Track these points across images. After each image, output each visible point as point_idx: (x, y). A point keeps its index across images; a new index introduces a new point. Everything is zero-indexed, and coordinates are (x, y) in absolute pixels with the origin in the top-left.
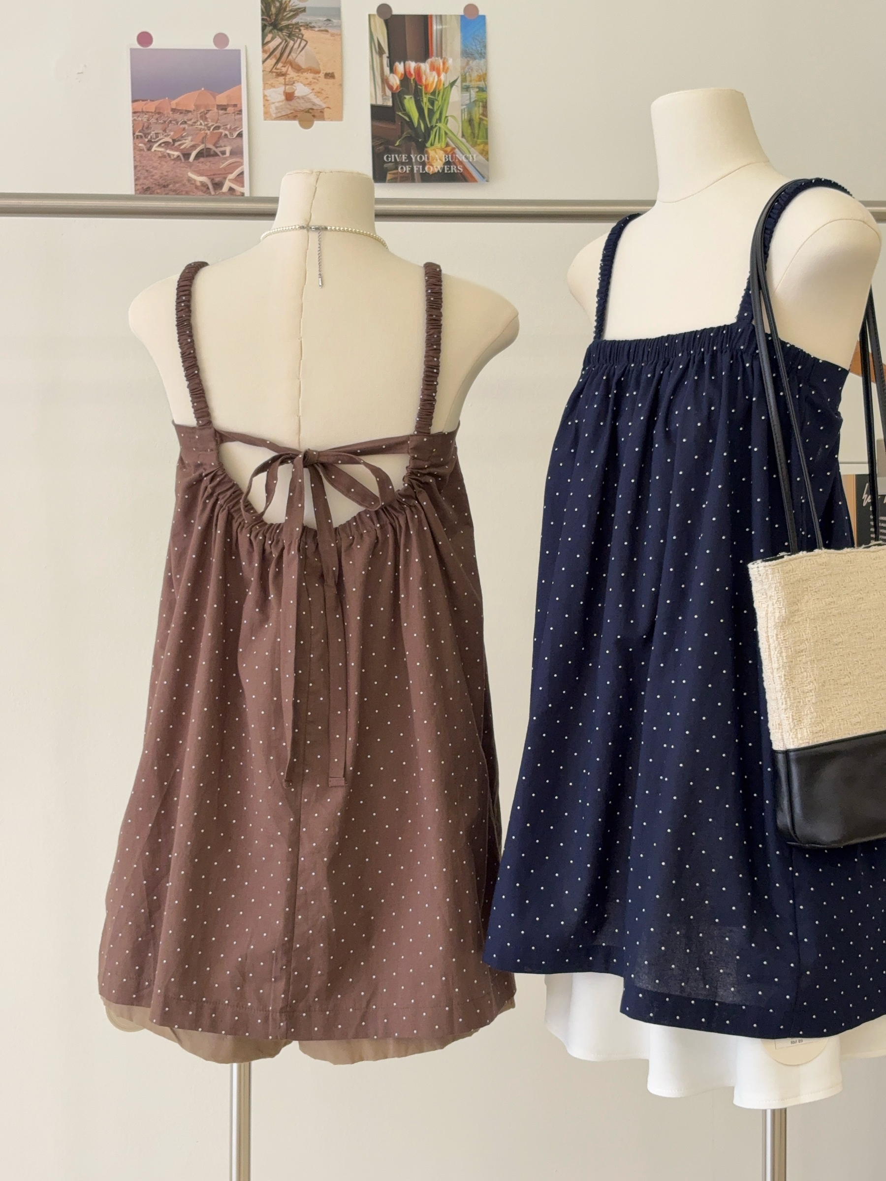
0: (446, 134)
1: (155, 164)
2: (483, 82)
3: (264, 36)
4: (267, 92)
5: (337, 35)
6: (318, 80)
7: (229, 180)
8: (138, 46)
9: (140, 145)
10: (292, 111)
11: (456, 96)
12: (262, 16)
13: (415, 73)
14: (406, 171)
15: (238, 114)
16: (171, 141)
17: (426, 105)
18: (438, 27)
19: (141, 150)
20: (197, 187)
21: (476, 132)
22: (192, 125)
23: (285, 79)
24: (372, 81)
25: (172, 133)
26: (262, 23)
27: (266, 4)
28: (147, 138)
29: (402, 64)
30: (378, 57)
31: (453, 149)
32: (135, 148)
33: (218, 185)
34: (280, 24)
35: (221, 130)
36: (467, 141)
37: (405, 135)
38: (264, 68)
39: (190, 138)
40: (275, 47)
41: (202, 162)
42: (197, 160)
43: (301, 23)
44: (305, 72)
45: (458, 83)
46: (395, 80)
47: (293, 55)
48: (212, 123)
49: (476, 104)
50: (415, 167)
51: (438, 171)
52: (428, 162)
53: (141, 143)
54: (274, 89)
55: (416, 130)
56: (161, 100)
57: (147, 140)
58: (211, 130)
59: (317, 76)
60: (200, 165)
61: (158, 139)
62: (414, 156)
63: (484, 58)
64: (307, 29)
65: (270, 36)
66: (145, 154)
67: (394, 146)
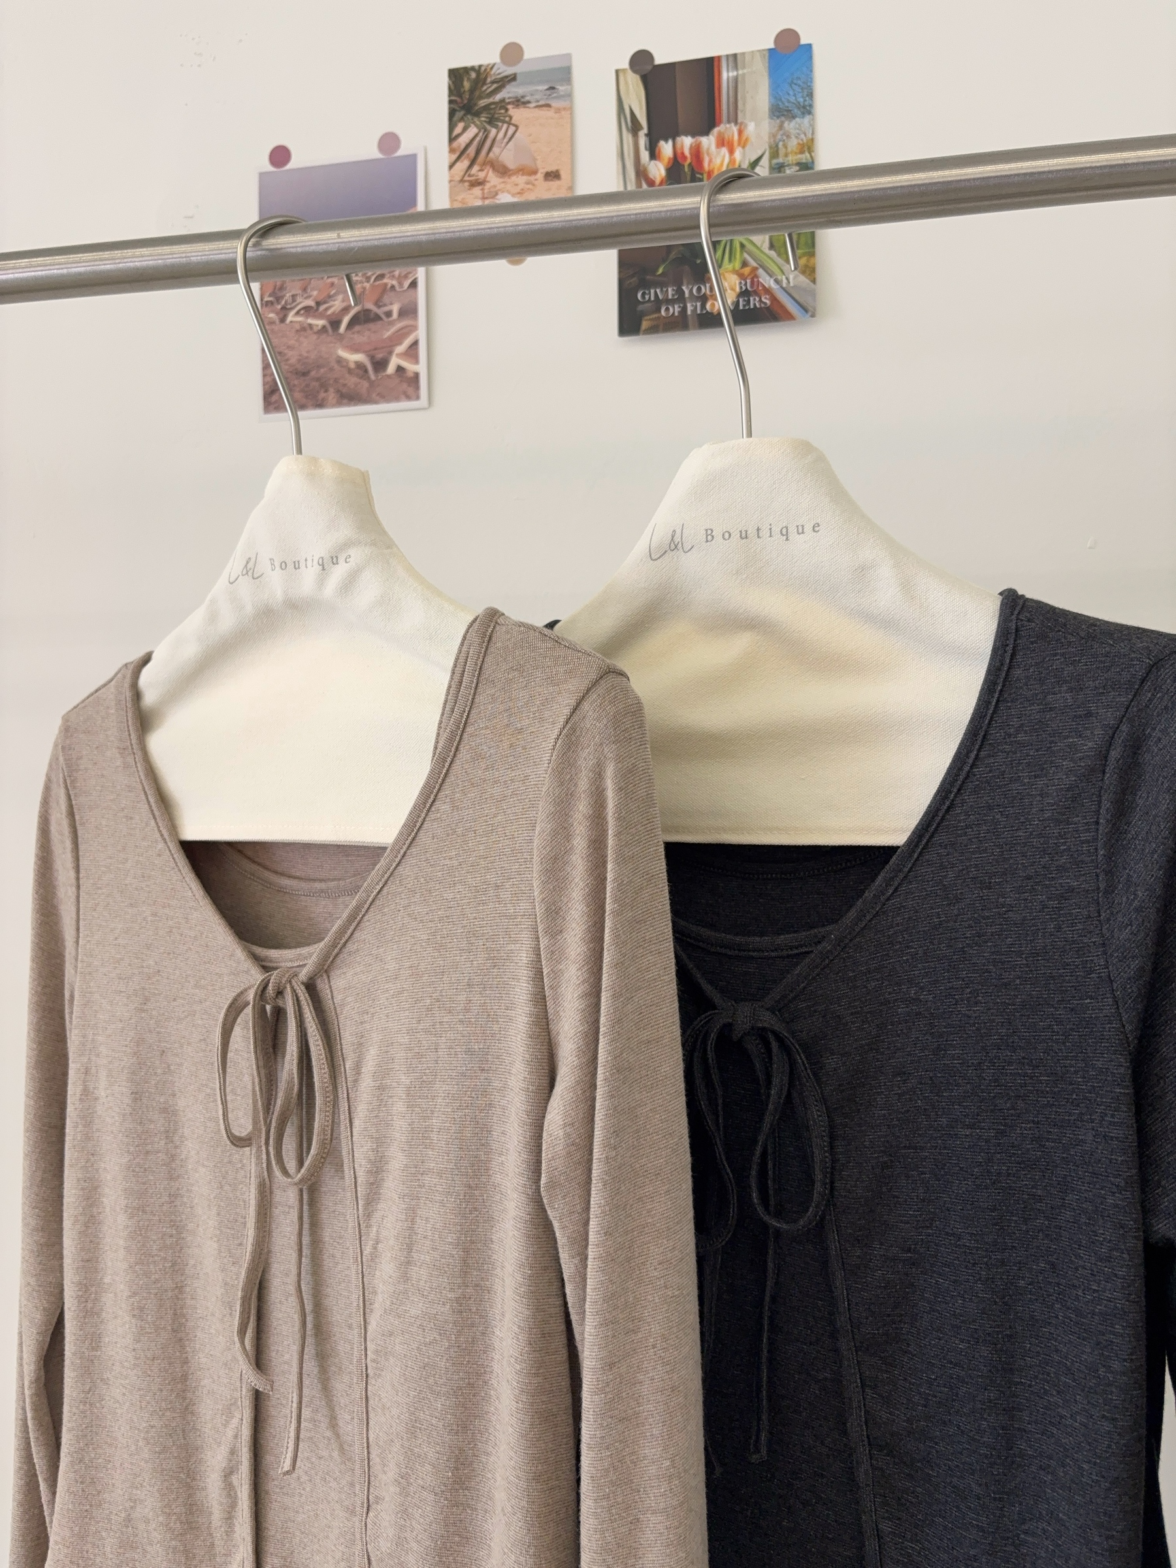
0: (742, 246)
1: (292, 342)
2: (808, 155)
3: (451, 128)
5: (565, 109)
6: (534, 185)
7: (397, 355)
8: (271, 169)
9: (272, 315)
12: (449, 96)
13: (691, 154)
14: (674, 314)
16: (313, 304)
18: (731, 74)
19: (271, 323)
20: (350, 371)
23: (483, 189)
24: (621, 177)
25: (315, 293)
26: (450, 108)
27: (455, 76)
29: (670, 142)
30: (630, 136)
31: (755, 269)
33: (380, 365)
34: (476, 104)
35: (385, 281)
36: (779, 255)
37: (673, 256)
38: (451, 177)
39: (340, 297)
40: (468, 141)
41: (358, 332)
42: (350, 329)
43: (509, 98)
44: (513, 174)
45: (765, 161)
46: (658, 170)
47: (496, 150)
50: (689, 305)
52: (711, 296)
53: (272, 312)
57: (279, 307)
59: (532, 178)
60: (356, 336)
61: (295, 304)
62: (687, 287)
63: (810, 113)
64: (517, 106)
65: (461, 126)
66: (276, 328)
67: (655, 275)
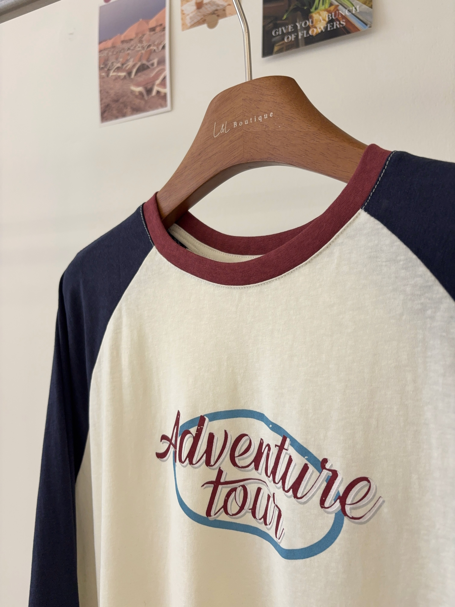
1: (112, 86)
4: (184, 8)
7: (156, 85)
8: (104, 3)
10: (203, 17)
14: (292, 40)
15: (163, 31)
19: (104, 78)
20: (136, 97)
22: (133, 50)
28: (107, 67)
31: (338, 6)
32: (101, 78)
33: (149, 91)
35: (151, 48)
37: (291, 8)
39: (132, 60)
41: (140, 76)
42: (136, 75)
48: (146, 44)
50: (300, 33)
51: (322, 31)
52: (312, 26)
53: (103, 73)
54: (188, 3)
56: (115, 38)
58: (145, 49)
60: (138, 78)
61: (113, 66)
62: (299, 24)
66: (106, 80)
67: (282, 20)
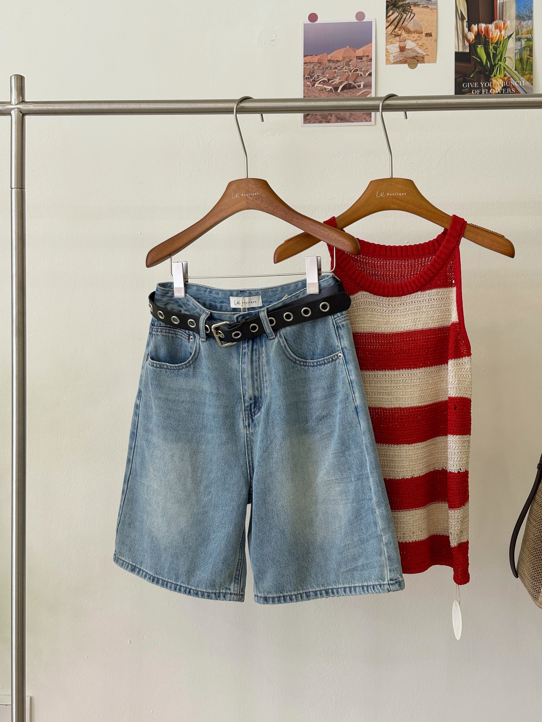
0: (504, 68)
1: (317, 95)
2: (530, 35)
3: (387, 14)
4: (389, 47)
5: (434, 9)
6: (421, 38)
8: (309, 22)
9: (308, 83)
10: (404, 58)
11: (511, 44)
13: (485, 30)
14: (477, 93)
15: (369, 61)
16: (327, 80)
17: (491, 51)
18: (501, 1)
19: (308, 86)
21: (525, 66)
22: (340, 70)
23: (400, 38)
24: (457, 37)
25: (328, 75)
26: (386, 4)
28: (312, 78)
29: (476, 25)
30: (460, 21)
31: (509, 78)
32: (305, 85)
34: (398, 4)
35: (358, 72)
36: (519, 73)
37: (477, 70)
38: (386, 32)
39: (338, 78)
40: (394, 18)
41: (346, 93)
42: (342, 91)
43: (411, 2)
44: (413, 33)
45: (514, 36)
46: (471, 36)
47: (406, 23)
48: (353, 68)
49: (525, 50)
50: (483, 90)
51: (499, 93)
52: (492, 87)
54: (392, 45)
55: (484, 67)
56: (321, 55)
57: (312, 80)
58: (352, 72)
59: (420, 35)
60: (344, 94)
61: (319, 79)
62: (482, 83)
63: (531, 19)
64: (415, 6)
65: (391, 12)
66: (310, 88)
67: (469, 77)
